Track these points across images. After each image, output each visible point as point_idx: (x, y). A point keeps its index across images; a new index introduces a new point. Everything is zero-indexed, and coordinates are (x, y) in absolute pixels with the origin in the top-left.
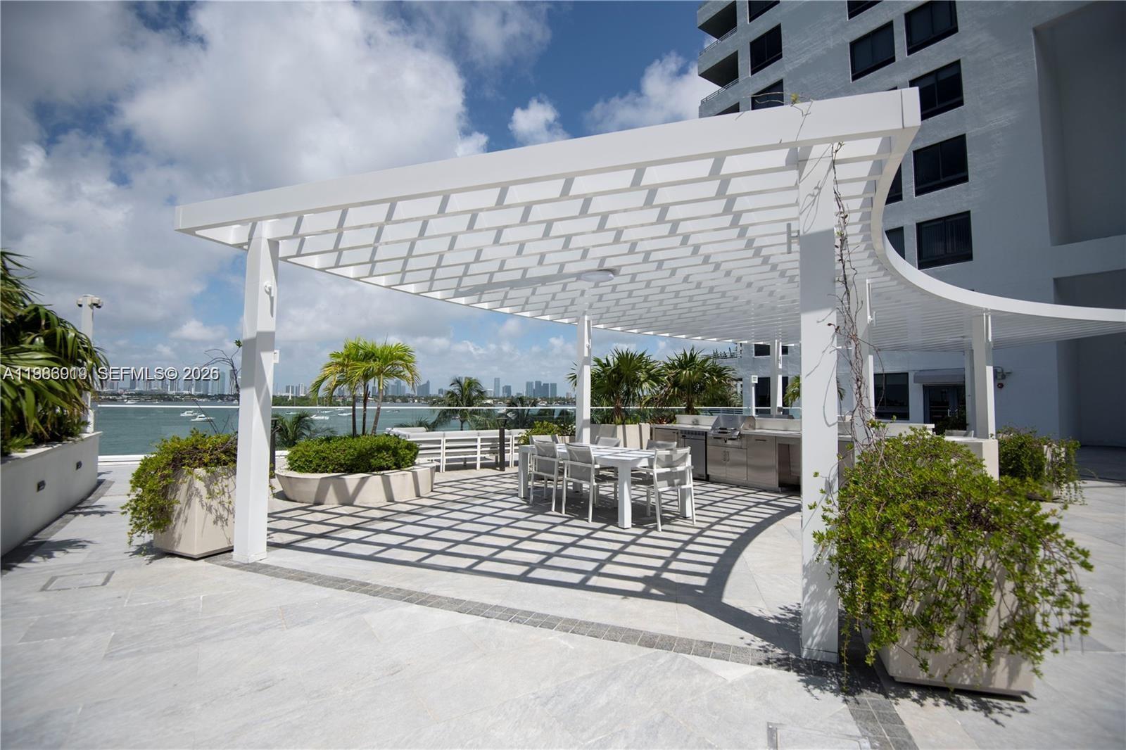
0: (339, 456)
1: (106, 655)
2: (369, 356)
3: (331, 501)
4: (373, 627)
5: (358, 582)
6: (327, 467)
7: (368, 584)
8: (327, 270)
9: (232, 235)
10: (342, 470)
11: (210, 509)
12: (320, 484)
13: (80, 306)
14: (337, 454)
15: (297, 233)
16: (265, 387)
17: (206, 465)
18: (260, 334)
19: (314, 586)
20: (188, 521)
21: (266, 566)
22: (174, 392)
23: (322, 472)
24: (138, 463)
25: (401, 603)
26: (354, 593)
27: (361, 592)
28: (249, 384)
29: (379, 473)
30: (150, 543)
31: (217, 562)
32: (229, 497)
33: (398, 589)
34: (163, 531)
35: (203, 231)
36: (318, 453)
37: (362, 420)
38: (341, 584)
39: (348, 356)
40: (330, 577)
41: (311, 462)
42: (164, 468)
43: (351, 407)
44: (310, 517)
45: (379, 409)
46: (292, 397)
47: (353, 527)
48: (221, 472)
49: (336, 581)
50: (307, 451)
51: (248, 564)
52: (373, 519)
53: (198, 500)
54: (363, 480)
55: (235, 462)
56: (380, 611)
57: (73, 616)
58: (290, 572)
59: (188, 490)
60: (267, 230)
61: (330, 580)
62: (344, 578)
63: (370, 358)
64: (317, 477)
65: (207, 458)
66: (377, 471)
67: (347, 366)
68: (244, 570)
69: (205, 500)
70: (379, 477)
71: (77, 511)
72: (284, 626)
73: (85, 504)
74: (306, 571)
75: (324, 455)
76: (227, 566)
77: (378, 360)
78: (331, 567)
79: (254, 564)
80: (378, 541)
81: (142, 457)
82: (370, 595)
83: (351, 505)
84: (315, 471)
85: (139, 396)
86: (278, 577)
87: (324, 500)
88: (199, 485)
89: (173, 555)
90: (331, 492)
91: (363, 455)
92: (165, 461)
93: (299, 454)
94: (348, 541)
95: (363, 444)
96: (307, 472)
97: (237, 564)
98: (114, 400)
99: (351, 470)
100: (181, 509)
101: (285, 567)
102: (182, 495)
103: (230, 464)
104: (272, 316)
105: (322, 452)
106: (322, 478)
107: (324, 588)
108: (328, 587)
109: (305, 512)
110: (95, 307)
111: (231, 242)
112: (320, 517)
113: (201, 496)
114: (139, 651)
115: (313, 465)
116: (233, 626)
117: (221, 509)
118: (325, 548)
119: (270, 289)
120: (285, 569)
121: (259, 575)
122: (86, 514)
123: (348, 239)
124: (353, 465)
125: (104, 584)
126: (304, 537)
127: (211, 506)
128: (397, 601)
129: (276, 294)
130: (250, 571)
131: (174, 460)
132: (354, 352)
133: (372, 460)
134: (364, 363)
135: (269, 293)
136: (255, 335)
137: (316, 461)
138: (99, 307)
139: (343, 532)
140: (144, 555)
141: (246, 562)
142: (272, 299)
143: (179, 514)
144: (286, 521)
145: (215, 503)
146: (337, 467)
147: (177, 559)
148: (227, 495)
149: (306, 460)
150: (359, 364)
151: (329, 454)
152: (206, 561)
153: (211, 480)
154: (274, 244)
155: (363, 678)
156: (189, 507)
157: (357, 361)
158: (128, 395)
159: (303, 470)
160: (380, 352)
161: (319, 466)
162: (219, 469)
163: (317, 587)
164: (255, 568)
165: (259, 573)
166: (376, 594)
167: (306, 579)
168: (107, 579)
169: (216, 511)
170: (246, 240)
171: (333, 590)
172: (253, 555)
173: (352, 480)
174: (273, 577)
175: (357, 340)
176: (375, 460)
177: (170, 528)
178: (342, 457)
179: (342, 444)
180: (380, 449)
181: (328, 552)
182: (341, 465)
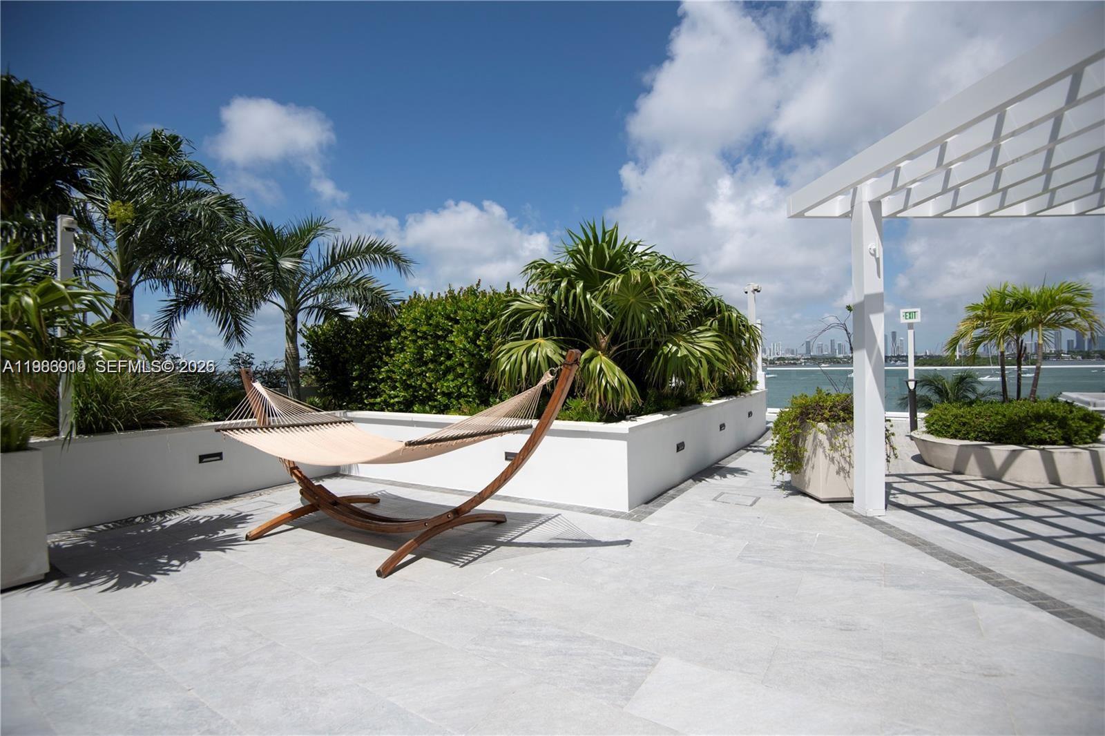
0: (983, 422)
1: (739, 556)
2: (1021, 303)
3: (973, 472)
4: (980, 618)
5: (978, 564)
6: (968, 433)
7: (990, 571)
8: (944, 215)
9: (837, 207)
10: (987, 438)
11: (832, 460)
12: (958, 452)
13: (746, 293)
14: (980, 420)
15: (896, 187)
16: (877, 347)
17: (827, 420)
18: (867, 297)
19: (926, 555)
20: (815, 467)
21: (883, 523)
22: (841, 356)
23: (963, 439)
24: (776, 415)
25: (1028, 605)
26: (970, 575)
27: (979, 577)
28: (861, 347)
29: (1038, 447)
30: (789, 482)
31: (840, 509)
32: (850, 452)
33: (1029, 588)
34: (797, 473)
35: (810, 212)
36: (957, 417)
37: (1016, 382)
38: (957, 561)
39: (990, 308)
40: (947, 551)
41: (949, 426)
42: (794, 420)
43: (1000, 367)
44: (944, 485)
45: (1038, 369)
46: (960, 356)
47: (993, 505)
48: (841, 427)
49: (952, 557)
50: (944, 415)
51: (866, 517)
52: (1022, 501)
53: (821, 450)
54: (1014, 455)
55: (852, 419)
56: (995, 604)
57: (727, 523)
58: (904, 535)
59: (814, 441)
60: (867, 193)
61: (946, 554)
62: (964, 556)
63: (1022, 306)
64: (955, 444)
65: (827, 414)
66: (1035, 444)
67: (989, 318)
68: (861, 521)
69: (828, 451)
70: (1037, 452)
71: (749, 448)
72: (883, 583)
73: (756, 444)
74: (921, 537)
75: (964, 420)
76: (847, 514)
77: (1033, 307)
78: (951, 541)
79: (872, 518)
80: (1019, 527)
81: (778, 410)
82: (989, 583)
83: (999, 480)
84: (954, 437)
85: (815, 360)
86: (892, 537)
87: (965, 470)
88: (822, 437)
89: (805, 494)
90: (972, 460)
91: (1015, 424)
92: (793, 414)
93: (936, 417)
94: (981, 519)
95: (1017, 410)
96: (946, 437)
97: (857, 514)
98: (795, 364)
99: (999, 439)
100: (809, 456)
101: (901, 528)
102: (809, 444)
103: (848, 421)
104: (879, 277)
105: (962, 416)
106: (961, 446)
107: (936, 560)
108: (940, 560)
109: (941, 479)
110: (756, 292)
111: (837, 214)
112: (955, 486)
113: (824, 447)
114: (760, 562)
115: (952, 430)
116: (836, 566)
117: (842, 461)
118: (950, 520)
119: (875, 250)
120: (901, 530)
121: (873, 529)
122: (755, 451)
123: (959, 172)
124: (1001, 435)
125: (751, 505)
126: (931, 504)
127: (833, 458)
128: (1023, 601)
129: (882, 253)
130: (866, 524)
131: (802, 414)
132: (997, 301)
133: (1027, 431)
134: (1013, 314)
135: (874, 255)
136: (862, 299)
137: (954, 426)
138: (759, 291)
139: (978, 508)
140: (784, 490)
141: (865, 515)
142: (878, 260)
143: (808, 460)
144: (917, 485)
145: (837, 455)
146: (980, 435)
147: (808, 499)
148: (847, 449)
149: (944, 425)
150: (1006, 315)
151: (971, 419)
152: (830, 506)
153: (832, 435)
154: (876, 205)
155: (948, 664)
156: (815, 456)
157: (1004, 311)
158: (804, 359)
159: (941, 434)
160: (1035, 299)
161: (959, 432)
162: (839, 425)
163: (929, 557)
164: (872, 522)
165: (874, 527)
166: (997, 584)
167: (919, 545)
168: (755, 502)
169: (839, 463)
170: (849, 209)
171: (945, 565)
172: (871, 510)
173: (999, 452)
174: (886, 535)
175: (1002, 287)
176: (1033, 430)
177: (802, 471)
178: (987, 424)
179: (988, 409)
180: (1038, 418)
181: (954, 525)
182: (987, 433)
